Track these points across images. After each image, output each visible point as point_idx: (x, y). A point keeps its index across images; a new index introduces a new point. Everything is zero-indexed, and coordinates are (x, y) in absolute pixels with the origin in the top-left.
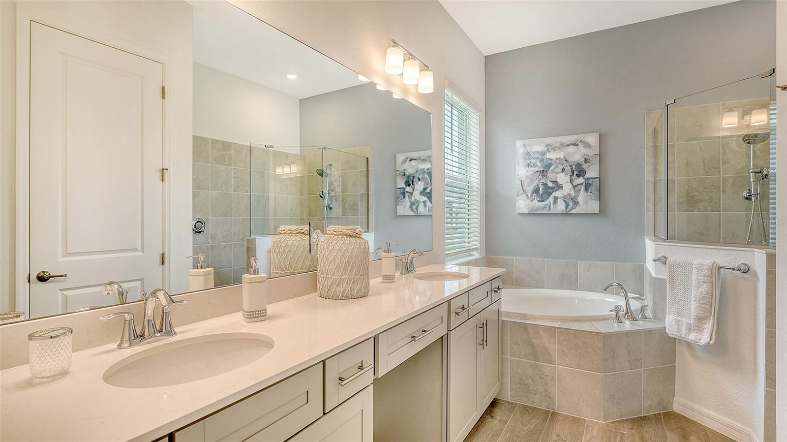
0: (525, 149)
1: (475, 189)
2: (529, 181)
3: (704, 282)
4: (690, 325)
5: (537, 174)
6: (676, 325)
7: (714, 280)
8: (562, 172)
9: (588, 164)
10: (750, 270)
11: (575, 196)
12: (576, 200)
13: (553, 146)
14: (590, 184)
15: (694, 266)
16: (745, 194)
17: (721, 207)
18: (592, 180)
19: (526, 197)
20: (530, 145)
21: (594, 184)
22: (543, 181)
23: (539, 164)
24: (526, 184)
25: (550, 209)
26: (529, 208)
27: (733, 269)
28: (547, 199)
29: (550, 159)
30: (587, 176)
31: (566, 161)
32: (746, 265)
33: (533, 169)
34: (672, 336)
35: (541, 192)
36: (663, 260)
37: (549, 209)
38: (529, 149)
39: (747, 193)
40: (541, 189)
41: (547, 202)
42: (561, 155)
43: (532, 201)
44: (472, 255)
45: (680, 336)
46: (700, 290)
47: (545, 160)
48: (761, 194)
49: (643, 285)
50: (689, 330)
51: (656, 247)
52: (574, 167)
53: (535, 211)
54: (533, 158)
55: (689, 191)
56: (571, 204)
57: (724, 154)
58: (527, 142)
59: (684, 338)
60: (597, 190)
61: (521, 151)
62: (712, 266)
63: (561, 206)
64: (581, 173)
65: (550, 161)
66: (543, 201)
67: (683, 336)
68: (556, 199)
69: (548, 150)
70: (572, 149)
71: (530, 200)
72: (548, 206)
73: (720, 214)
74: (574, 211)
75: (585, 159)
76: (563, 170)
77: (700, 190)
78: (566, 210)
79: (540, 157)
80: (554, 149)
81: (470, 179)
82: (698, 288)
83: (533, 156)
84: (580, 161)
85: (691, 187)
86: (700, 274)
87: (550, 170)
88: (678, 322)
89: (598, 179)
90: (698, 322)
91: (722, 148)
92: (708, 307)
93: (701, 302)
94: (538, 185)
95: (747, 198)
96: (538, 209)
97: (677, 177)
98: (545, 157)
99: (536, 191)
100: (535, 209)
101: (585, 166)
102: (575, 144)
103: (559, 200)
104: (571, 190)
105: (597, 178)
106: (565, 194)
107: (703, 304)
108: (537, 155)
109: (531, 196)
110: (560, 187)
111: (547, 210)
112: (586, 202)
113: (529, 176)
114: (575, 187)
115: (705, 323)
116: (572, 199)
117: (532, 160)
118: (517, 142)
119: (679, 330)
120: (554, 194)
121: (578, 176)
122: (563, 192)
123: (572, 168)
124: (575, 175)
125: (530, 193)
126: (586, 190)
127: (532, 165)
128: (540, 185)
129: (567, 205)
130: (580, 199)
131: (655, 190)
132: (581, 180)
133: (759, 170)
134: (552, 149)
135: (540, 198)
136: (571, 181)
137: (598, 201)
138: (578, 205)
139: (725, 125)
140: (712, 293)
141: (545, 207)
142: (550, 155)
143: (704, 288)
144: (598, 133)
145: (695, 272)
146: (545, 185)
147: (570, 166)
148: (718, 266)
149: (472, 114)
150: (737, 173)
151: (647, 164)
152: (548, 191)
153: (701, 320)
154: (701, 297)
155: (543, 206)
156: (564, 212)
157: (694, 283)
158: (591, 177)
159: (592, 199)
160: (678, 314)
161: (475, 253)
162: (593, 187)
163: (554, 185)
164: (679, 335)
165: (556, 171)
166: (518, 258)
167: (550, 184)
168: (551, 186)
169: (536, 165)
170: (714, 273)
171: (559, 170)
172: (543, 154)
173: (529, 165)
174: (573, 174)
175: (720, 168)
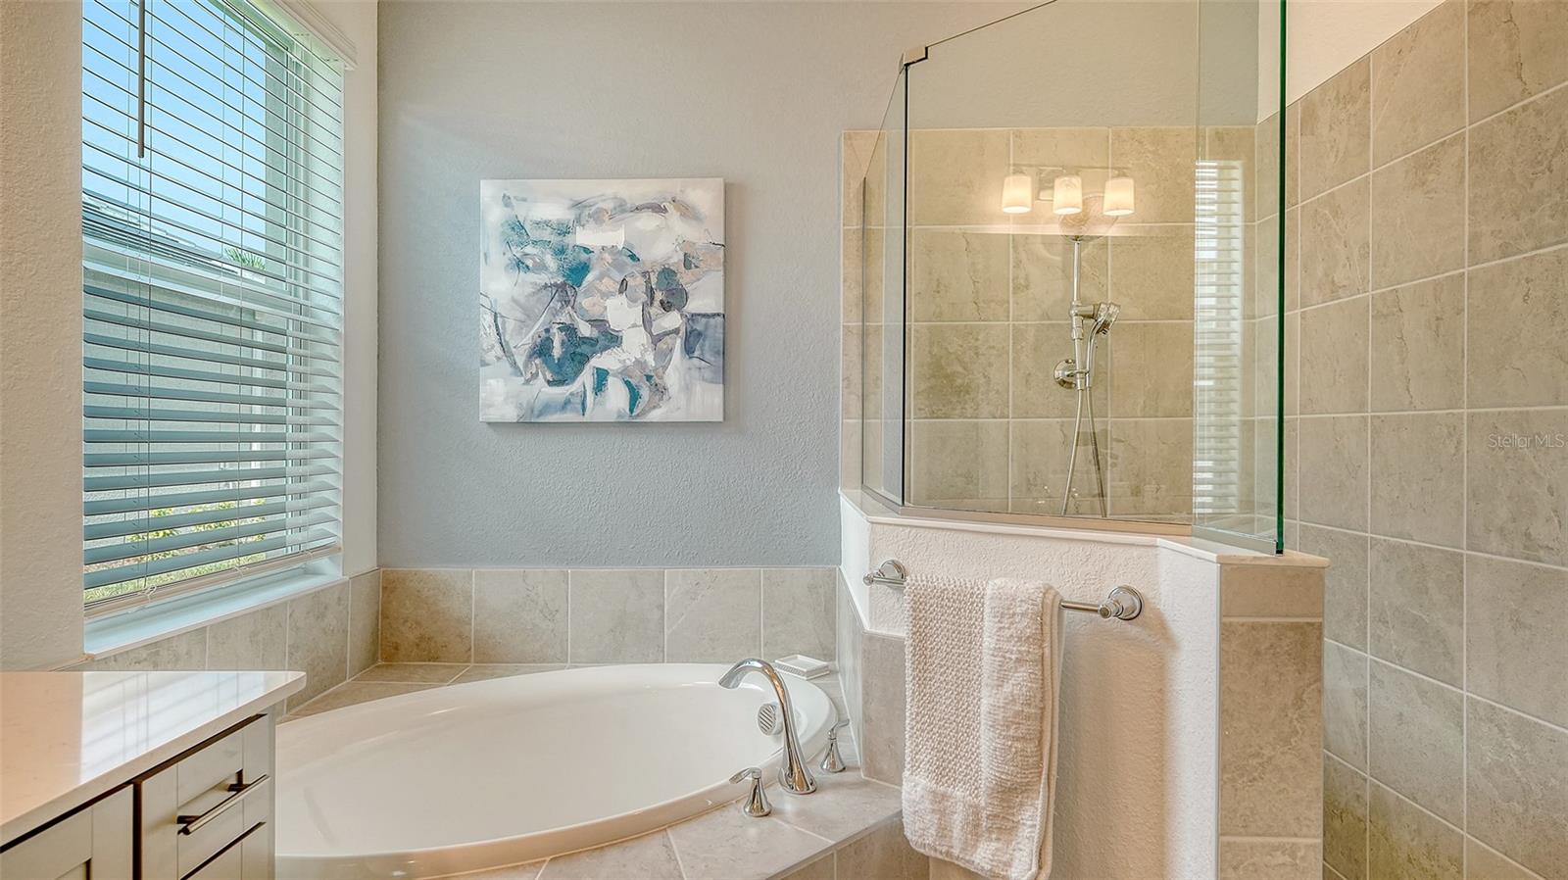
0: (509, 210)
1: (328, 335)
2: (523, 317)
3: (1018, 660)
4: (976, 810)
5: (546, 295)
6: (933, 811)
7: (1047, 651)
8: (621, 292)
9: (694, 270)
10: (1146, 611)
11: (655, 369)
12: (658, 381)
13: (593, 209)
14: (700, 334)
15: (987, 597)
16: (1059, 374)
17: (1010, 404)
18: (704, 320)
19: (509, 369)
20: (524, 200)
21: (710, 332)
22: (564, 318)
23: (551, 262)
24: (511, 325)
25: (584, 409)
26: (520, 406)
27: (1105, 613)
28: (577, 373)
29: (586, 250)
30: (693, 306)
31: (633, 257)
32: (1133, 592)
33: (532, 277)
34: (922, 851)
35: (557, 351)
36: (893, 576)
37: (580, 407)
38: (522, 212)
39: (1064, 370)
40: (557, 343)
41: (575, 387)
42: (614, 236)
43: (528, 382)
44: (315, 573)
45: (948, 853)
46: (1007, 688)
47: (569, 251)
48: (1092, 372)
49: (833, 630)
50: (974, 831)
51: (873, 531)
52: (654, 279)
53: (539, 416)
54: (535, 243)
55: (943, 362)
56: (645, 392)
57: (1018, 264)
58: (513, 188)
59: (958, 858)
60: (718, 353)
61: (494, 215)
62: (1043, 603)
63: (616, 397)
64: (674, 298)
65: (584, 256)
66: (561, 382)
67: (956, 852)
68: (602, 376)
69: (578, 220)
70: (648, 222)
71: (522, 380)
72: (578, 400)
73: (1008, 422)
74: (655, 416)
75: (685, 254)
76: (623, 286)
77: (967, 360)
78: (631, 411)
79: (555, 239)
80: (597, 217)
81: (306, 298)
82: (1002, 680)
83: (535, 235)
84: (672, 261)
85: (946, 349)
86: (1007, 633)
87: (585, 283)
88: (940, 799)
89: (720, 319)
90: (1002, 800)
91: (1013, 247)
92: (1031, 747)
93: (1011, 732)
94: (547, 331)
95: (1063, 383)
96: (547, 408)
97: (916, 321)
98: (569, 240)
99: (542, 350)
100: (538, 407)
101: (684, 278)
102: (658, 209)
103: (610, 379)
104: (646, 350)
105: (718, 315)
106: (628, 363)
107: (1018, 739)
108: (547, 235)
109: (526, 366)
110: (613, 339)
111: (574, 410)
112: (687, 388)
113: (522, 300)
114: (656, 340)
115: (1021, 804)
116: (649, 378)
117: (529, 249)
118: (482, 183)
119: (943, 831)
120: (599, 361)
121: (666, 306)
122: (624, 356)
123: (648, 282)
124: (657, 303)
125: (524, 358)
126: (688, 350)
127: (529, 263)
128: (555, 330)
129: (634, 397)
130: (672, 378)
131: (863, 356)
132: (673, 320)
133: (1089, 309)
134: (590, 216)
135: (553, 372)
136: (647, 322)
137: (721, 386)
138: (665, 397)
139: (1008, 206)
140: (1042, 700)
141: (567, 402)
142: (584, 237)
143: (1020, 681)
144: (721, 180)
145: (989, 624)
146: (569, 330)
147: (645, 274)
148: (1057, 600)
149: (318, 66)
150: (1046, 316)
151: (845, 281)
152: (578, 350)
153: (1009, 794)
154: (1010, 714)
155: (562, 399)
156: (626, 419)
157: (987, 663)
158: (703, 312)
159: (704, 380)
160: (941, 773)
161: (323, 563)
162: (707, 343)
163: (595, 334)
164: (944, 849)
165: (603, 288)
166: (483, 570)
167: (585, 330)
168: (587, 335)
169: (541, 267)
170: (1047, 629)
171: (610, 284)
172: (564, 230)
173: (519, 264)
174: (652, 299)
175: (1008, 302)
